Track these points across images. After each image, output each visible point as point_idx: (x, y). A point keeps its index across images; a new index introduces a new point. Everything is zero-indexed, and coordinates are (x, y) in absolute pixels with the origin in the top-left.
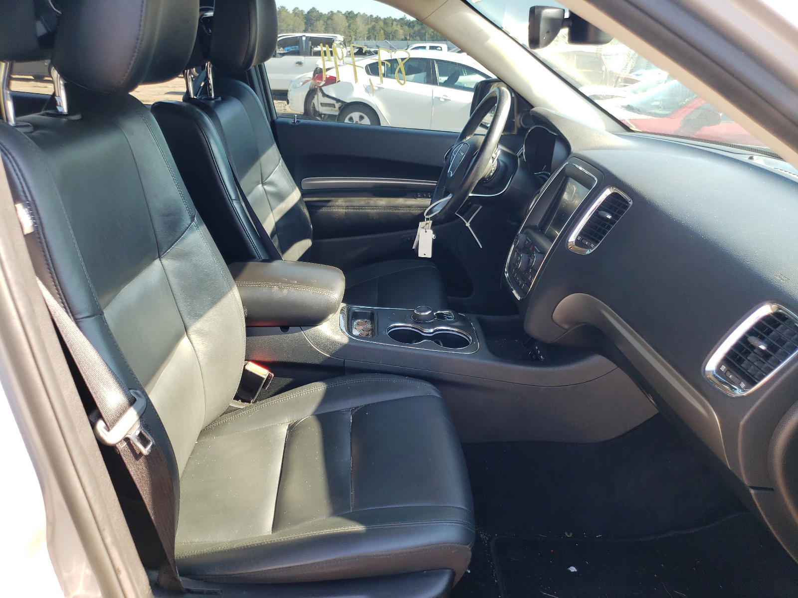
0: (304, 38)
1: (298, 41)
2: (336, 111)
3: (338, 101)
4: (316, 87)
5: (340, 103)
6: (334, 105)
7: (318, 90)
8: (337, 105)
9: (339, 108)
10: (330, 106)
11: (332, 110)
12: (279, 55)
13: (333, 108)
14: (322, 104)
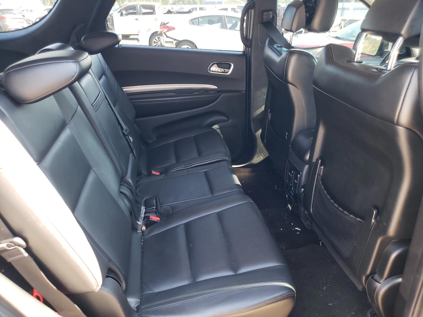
0: (138, 6)
1: (135, 7)
2: (174, 45)
3: (175, 40)
4: (162, 33)
5: (176, 41)
6: (173, 42)
7: (163, 34)
8: (175, 42)
9: (176, 44)
10: (171, 43)
11: (171, 45)
12: (125, 15)
13: (172, 44)
14: (166, 42)
